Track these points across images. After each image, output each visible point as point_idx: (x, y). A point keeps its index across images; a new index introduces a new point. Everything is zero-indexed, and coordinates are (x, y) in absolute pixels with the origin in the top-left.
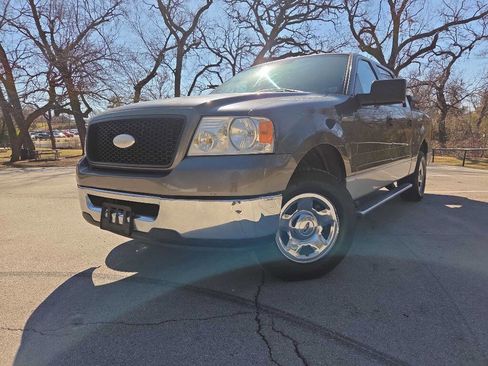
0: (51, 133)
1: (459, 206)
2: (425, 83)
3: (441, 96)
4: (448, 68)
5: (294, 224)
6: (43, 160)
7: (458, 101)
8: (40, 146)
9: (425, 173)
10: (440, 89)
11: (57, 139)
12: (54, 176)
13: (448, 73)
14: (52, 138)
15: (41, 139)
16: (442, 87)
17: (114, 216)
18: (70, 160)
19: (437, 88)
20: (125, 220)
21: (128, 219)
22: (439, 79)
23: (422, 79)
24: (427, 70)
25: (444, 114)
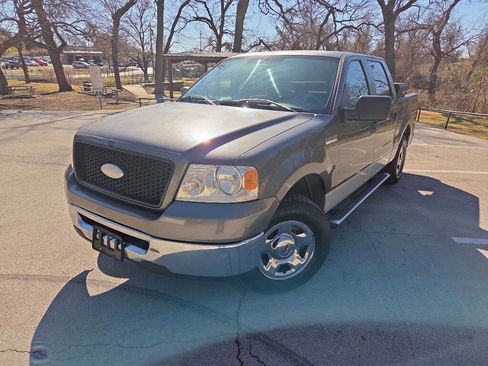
0: (22, 60)
1: (430, 193)
2: (422, 27)
3: (437, 42)
4: (449, 11)
5: (275, 245)
6: (18, 97)
7: (453, 49)
8: (12, 77)
9: (404, 157)
10: (437, 35)
11: (29, 68)
12: (33, 127)
13: (448, 18)
14: (25, 68)
15: (12, 67)
16: (440, 32)
17: (105, 239)
18: (48, 98)
19: (434, 34)
20: (117, 246)
21: (120, 247)
22: (438, 23)
23: (420, 22)
24: (428, 12)
25: (438, 61)
